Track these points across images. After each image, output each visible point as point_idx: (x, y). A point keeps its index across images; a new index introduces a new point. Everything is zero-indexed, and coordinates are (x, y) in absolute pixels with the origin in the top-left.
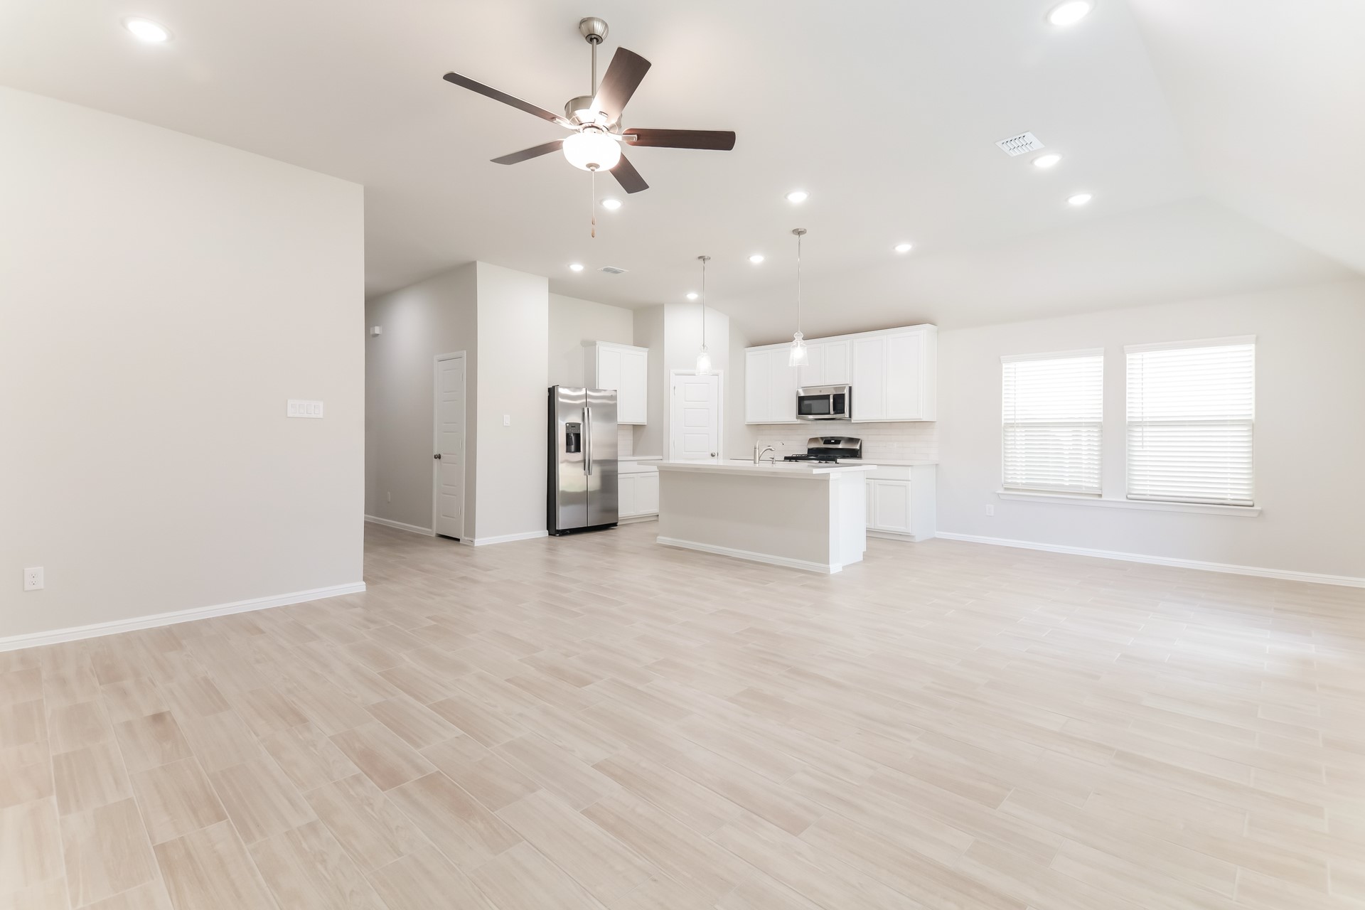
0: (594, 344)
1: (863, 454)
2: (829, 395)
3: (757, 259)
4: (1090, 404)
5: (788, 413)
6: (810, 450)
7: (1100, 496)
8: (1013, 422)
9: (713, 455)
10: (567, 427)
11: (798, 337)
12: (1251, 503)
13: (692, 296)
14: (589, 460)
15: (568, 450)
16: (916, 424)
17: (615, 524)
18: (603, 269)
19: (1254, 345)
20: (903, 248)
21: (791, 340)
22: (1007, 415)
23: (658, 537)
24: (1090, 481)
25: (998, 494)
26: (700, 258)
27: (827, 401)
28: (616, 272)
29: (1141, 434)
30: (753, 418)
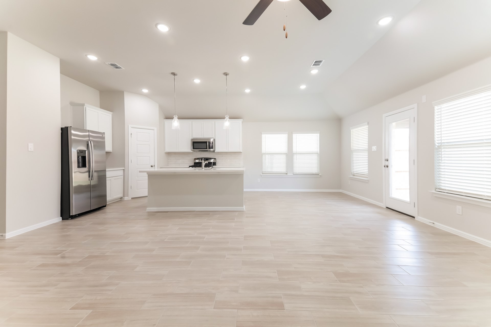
0: (83, 105)
1: (217, 164)
2: (207, 142)
3: (197, 81)
4: (284, 148)
5: (188, 148)
6: (195, 163)
7: (287, 174)
8: (265, 153)
9: (152, 166)
10: (78, 153)
11: (227, 118)
12: (318, 174)
13: (145, 91)
14: (92, 171)
15: (79, 167)
16: (236, 153)
17: (105, 206)
18: (110, 63)
19: (319, 134)
20: (248, 91)
21: (224, 118)
22: (264, 150)
23: (147, 208)
24: (283, 170)
25: (261, 175)
26: (172, 73)
27: (206, 144)
28: (117, 68)
29: (296, 156)
30: (168, 150)
